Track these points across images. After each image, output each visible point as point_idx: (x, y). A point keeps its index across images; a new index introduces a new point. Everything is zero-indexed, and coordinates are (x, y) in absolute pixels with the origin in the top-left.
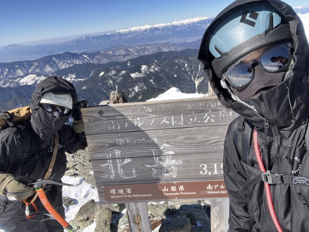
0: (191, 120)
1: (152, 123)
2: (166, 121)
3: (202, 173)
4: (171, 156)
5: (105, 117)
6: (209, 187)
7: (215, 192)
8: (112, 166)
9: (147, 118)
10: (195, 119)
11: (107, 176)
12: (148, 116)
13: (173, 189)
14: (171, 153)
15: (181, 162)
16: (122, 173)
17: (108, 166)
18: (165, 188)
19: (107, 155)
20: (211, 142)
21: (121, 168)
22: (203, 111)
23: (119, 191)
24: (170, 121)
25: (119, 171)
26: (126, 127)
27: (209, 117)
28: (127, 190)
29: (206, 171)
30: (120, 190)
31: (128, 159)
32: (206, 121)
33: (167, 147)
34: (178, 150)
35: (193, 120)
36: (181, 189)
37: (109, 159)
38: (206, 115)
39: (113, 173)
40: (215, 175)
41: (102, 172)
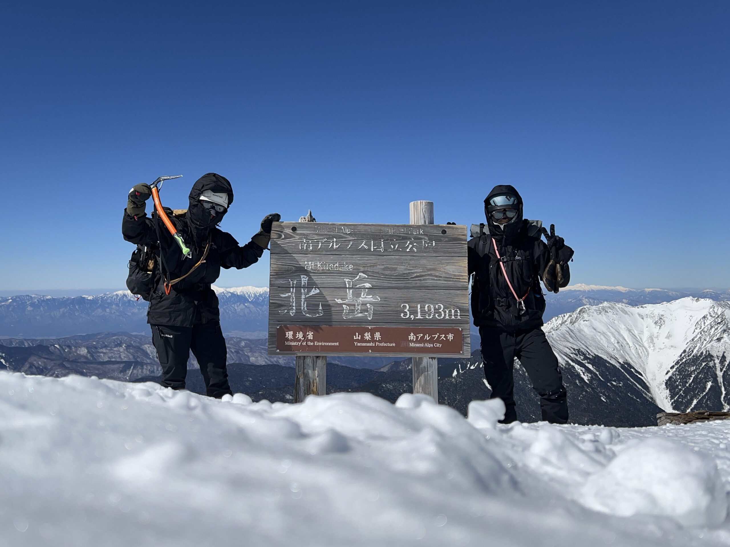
0: (392, 246)
1: (350, 246)
2: (364, 246)
3: (403, 316)
4: (367, 290)
5: (298, 234)
6: (412, 337)
7: (418, 345)
8: (294, 298)
9: (344, 240)
10: (397, 246)
11: (286, 311)
12: (345, 238)
13: (367, 336)
14: (368, 285)
15: (379, 298)
16: (306, 309)
17: (289, 297)
18: (357, 334)
19: (291, 282)
20: (413, 276)
21: (304, 301)
22: (405, 238)
23: (297, 335)
24: (370, 246)
25: (302, 305)
26: (319, 248)
27: (412, 246)
28: (308, 333)
29: (408, 313)
30: (299, 334)
31: (315, 289)
32: (408, 250)
33: (364, 277)
34: (377, 283)
35: (394, 247)
36: (377, 338)
37: (293, 287)
38: (409, 242)
39: (294, 308)
40: (419, 319)
41: (280, 306)
